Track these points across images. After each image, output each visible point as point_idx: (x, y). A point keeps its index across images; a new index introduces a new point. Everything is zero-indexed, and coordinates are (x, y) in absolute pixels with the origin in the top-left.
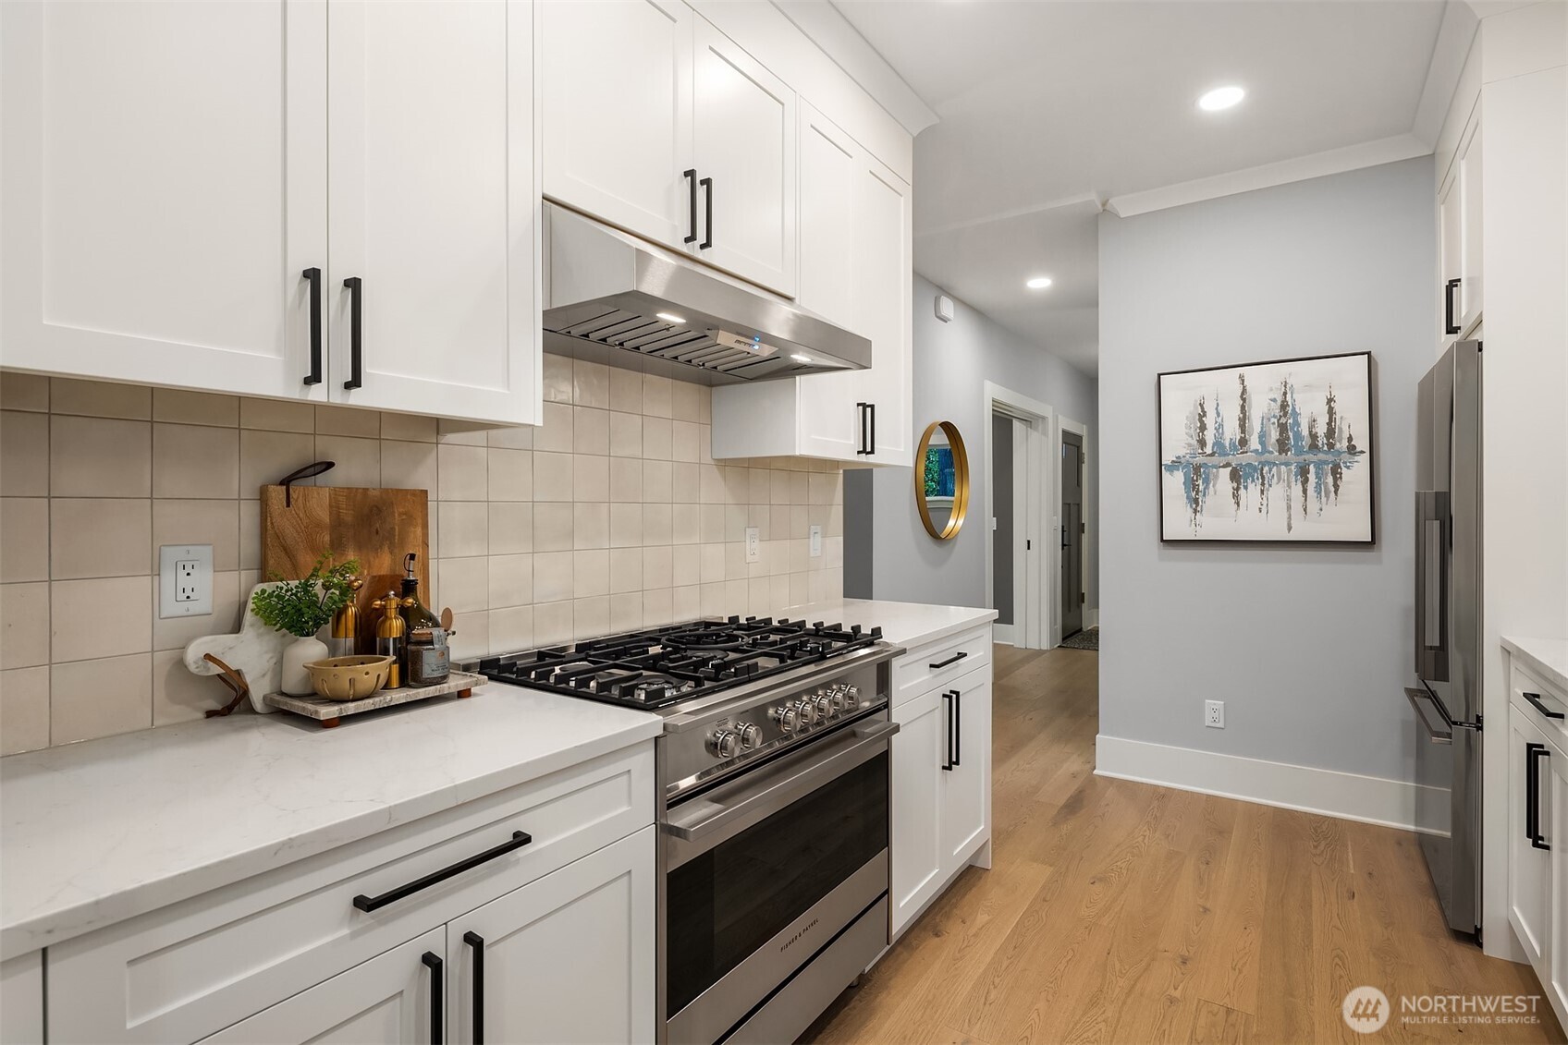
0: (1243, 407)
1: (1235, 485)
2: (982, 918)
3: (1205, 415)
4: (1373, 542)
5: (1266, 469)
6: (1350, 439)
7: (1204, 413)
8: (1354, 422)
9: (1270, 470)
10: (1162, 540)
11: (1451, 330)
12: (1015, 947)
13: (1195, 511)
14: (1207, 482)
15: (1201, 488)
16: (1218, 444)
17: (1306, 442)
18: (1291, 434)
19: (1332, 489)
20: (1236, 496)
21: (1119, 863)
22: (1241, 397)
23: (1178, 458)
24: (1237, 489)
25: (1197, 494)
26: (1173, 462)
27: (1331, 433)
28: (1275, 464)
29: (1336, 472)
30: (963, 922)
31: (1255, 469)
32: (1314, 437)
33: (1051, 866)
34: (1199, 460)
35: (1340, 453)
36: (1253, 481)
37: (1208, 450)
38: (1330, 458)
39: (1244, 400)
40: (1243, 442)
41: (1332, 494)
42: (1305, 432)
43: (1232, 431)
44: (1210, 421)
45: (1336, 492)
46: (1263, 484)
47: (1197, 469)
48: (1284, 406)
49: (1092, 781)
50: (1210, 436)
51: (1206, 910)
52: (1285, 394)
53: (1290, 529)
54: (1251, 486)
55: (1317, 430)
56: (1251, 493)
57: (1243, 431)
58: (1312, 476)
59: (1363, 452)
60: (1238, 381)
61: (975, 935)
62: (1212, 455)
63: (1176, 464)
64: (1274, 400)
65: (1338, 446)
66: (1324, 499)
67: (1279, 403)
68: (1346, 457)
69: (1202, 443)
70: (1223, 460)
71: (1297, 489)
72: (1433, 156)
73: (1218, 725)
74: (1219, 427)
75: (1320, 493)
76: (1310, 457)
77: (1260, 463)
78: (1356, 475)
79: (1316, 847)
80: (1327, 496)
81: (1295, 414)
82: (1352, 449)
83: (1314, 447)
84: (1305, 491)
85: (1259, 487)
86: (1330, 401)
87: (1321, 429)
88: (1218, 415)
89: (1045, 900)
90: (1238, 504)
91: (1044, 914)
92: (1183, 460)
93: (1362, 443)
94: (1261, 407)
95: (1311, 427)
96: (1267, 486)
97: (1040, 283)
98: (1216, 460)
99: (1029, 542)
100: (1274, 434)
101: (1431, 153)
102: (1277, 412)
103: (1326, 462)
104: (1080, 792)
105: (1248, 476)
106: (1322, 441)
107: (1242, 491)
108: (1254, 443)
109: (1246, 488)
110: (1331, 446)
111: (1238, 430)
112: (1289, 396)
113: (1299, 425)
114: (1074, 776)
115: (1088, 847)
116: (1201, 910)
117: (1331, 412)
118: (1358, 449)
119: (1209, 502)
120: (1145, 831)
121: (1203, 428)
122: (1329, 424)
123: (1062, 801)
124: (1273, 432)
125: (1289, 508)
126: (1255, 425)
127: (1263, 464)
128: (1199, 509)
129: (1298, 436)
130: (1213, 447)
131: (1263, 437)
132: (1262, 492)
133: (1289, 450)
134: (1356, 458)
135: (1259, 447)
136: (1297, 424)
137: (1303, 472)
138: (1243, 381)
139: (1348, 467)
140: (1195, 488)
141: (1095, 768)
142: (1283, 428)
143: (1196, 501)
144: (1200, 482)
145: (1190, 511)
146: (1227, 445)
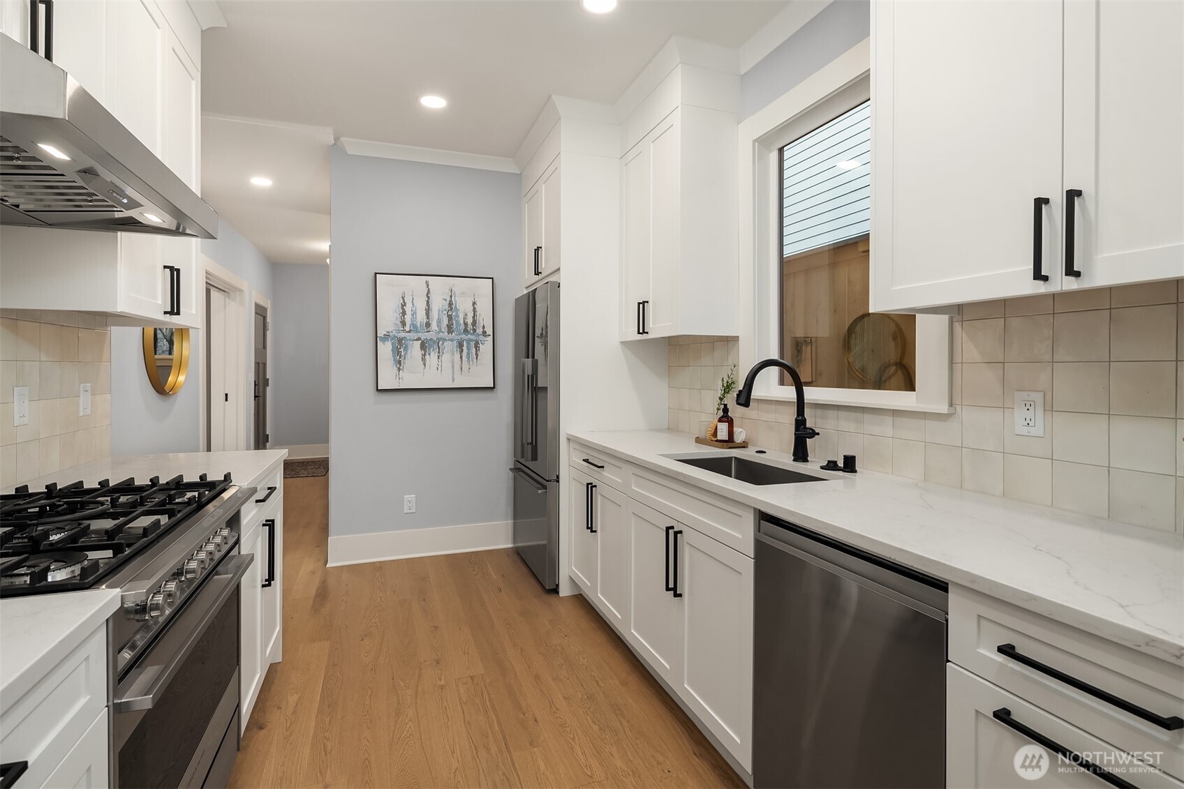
0: (428, 302)
1: (423, 352)
2: (292, 699)
3: (405, 305)
4: (494, 387)
5: (441, 343)
6: (484, 327)
7: (405, 303)
8: (485, 319)
9: (443, 343)
10: (377, 390)
11: (537, 273)
12: (329, 706)
13: (399, 369)
14: (406, 349)
15: (403, 353)
16: (413, 325)
17: (462, 327)
18: (454, 322)
19: (475, 356)
20: (424, 359)
21: (373, 620)
22: (427, 295)
23: (388, 332)
24: (425, 355)
25: (400, 357)
26: (385, 335)
27: (474, 323)
28: (445, 340)
29: (477, 347)
30: (279, 708)
31: (434, 342)
32: (466, 324)
33: (327, 640)
34: (402, 335)
35: (479, 335)
36: (433, 350)
37: (407, 329)
38: (473, 337)
39: (428, 298)
40: (428, 325)
41: (475, 359)
42: (462, 322)
43: (421, 317)
44: (408, 309)
45: (477, 358)
46: (439, 352)
47: (400, 340)
48: (450, 304)
49: (327, 572)
50: (408, 318)
51: (436, 628)
52: (451, 296)
53: (453, 380)
54: (432, 353)
55: (468, 321)
56: (432, 358)
57: (428, 318)
58: (465, 348)
59: (490, 335)
60: (425, 285)
61: (294, 713)
62: (410, 332)
63: (386, 337)
64: (445, 300)
65: (478, 331)
66: (471, 362)
67: (448, 302)
68: (481, 338)
69: (403, 323)
70: (415, 336)
71: (457, 356)
72: (521, 174)
73: (411, 511)
74: (414, 314)
75: (469, 359)
76: (464, 336)
77: (437, 339)
78: (486, 348)
79: (473, 570)
80: (473, 361)
81: (457, 310)
82: (484, 333)
83: (466, 331)
84: (461, 357)
85: (437, 354)
86: (474, 303)
87: (470, 321)
88: (413, 304)
89: (334, 665)
90: (425, 365)
91: (338, 673)
92: (391, 334)
93: (489, 331)
94: (438, 304)
95: (464, 319)
96: (441, 353)
97: (261, 182)
98: (413, 335)
99: (226, 395)
100: (445, 321)
101: (519, 173)
102: (447, 307)
103: (472, 340)
104: (323, 582)
105: (430, 347)
106: (470, 327)
107: (427, 357)
108: (434, 326)
109: (429, 354)
110: (474, 331)
111: (425, 317)
112: (453, 298)
113: (458, 317)
114: (313, 573)
115: (347, 618)
116: (433, 628)
117: (474, 309)
118: (487, 334)
119: (407, 363)
120: (379, 594)
121: (404, 313)
122: (473, 317)
123: (313, 592)
124: (445, 320)
125: (453, 367)
126: (435, 314)
127: (439, 339)
128: (401, 368)
129: (458, 322)
130: (410, 327)
131: (439, 321)
132: (439, 357)
133: (453, 331)
134: (486, 339)
135: (437, 328)
136: (457, 316)
137: (460, 346)
138: (428, 285)
139: (482, 344)
140: (399, 353)
141: (326, 562)
142: (450, 317)
143: (400, 362)
144: (402, 350)
145: (396, 369)
146: (418, 326)
